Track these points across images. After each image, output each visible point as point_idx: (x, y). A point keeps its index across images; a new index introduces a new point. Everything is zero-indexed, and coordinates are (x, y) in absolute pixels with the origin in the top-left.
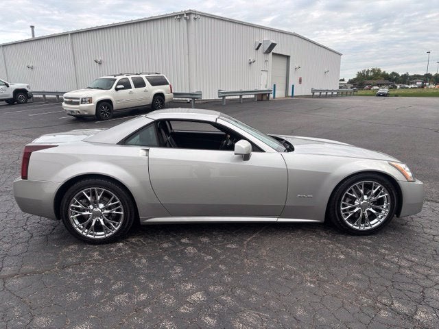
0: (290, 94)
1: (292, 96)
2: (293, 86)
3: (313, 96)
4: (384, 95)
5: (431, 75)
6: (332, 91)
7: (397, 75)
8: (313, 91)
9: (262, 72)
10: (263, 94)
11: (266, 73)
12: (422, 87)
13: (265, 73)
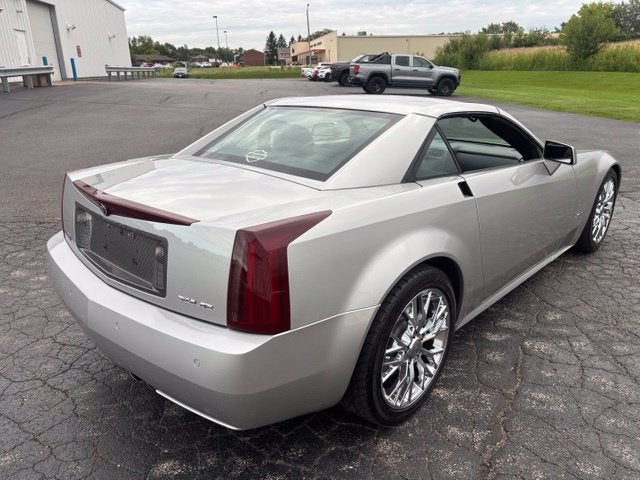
0: (70, 75)
1: (75, 78)
2: (72, 60)
3: (109, 78)
4: (184, 76)
5: (214, 49)
6: (118, 70)
7: (172, 47)
8: (109, 69)
9: (17, 33)
10: (39, 76)
11: (22, 34)
12: (217, 65)
13: (20, 36)
